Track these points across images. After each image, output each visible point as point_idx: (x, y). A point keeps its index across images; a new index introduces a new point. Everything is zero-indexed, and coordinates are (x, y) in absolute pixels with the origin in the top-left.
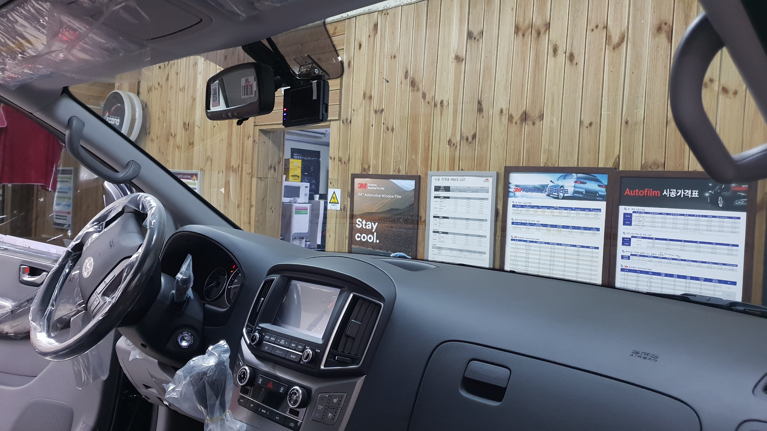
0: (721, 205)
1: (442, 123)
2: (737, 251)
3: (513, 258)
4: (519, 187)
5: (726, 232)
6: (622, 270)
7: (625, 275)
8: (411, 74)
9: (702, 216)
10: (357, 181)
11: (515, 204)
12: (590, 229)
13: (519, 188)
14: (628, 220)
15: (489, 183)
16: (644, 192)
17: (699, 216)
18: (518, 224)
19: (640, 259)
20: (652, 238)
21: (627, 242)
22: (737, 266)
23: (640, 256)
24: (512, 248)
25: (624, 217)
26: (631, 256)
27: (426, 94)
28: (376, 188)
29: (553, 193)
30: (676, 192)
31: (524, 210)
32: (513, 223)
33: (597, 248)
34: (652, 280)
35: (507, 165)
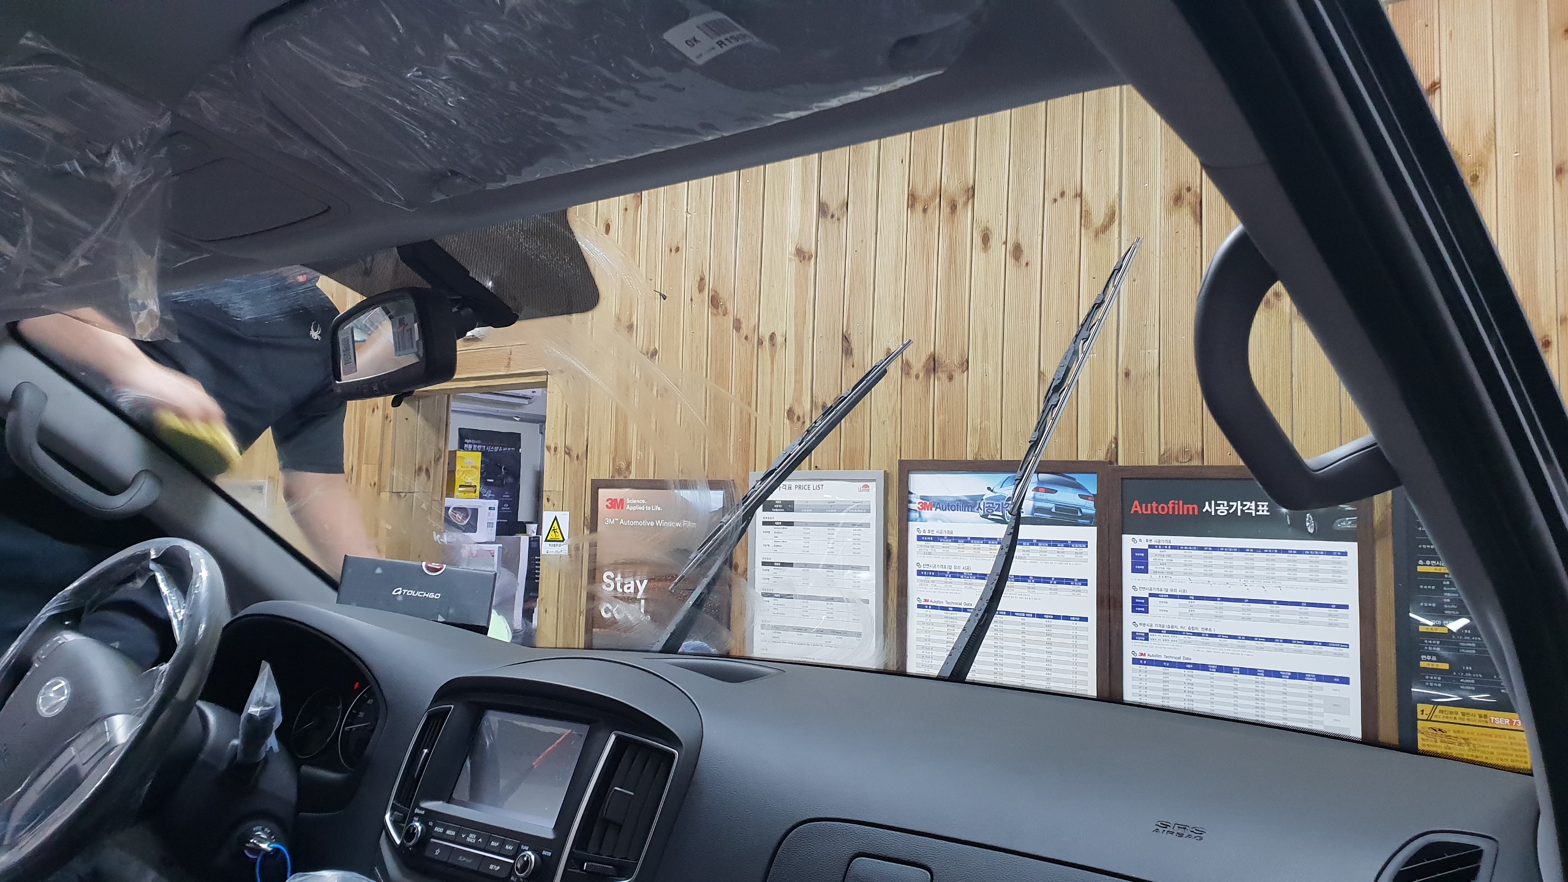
0: (1311, 530)
1: (775, 376)
2: (1346, 616)
3: (923, 644)
4: (928, 501)
5: (1325, 581)
6: (1136, 661)
7: (1140, 671)
8: (710, 282)
9: (1279, 551)
10: (604, 494)
11: (922, 534)
12: (1068, 581)
13: (928, 503)
14: (1141, 563)
15: (872, 495)
16: (1168, 507)
17: (1273, 551)
18: (930, 573)
19: (1167, 638)
20: (1187, 597)
21: (1141, 605)
22: (1348, 647)
23: (1168, 632)
24: (919, 623)
25: (1133, 556)
26: (1150, 634)
27: (741, 320)
28: (644, 507)
29: (993, 511)
30: (1228, 505)
31: (939, 547)
32: (919, 573)
33: (1085, 619)
34: (1193, 680)
35: (902, 459)
